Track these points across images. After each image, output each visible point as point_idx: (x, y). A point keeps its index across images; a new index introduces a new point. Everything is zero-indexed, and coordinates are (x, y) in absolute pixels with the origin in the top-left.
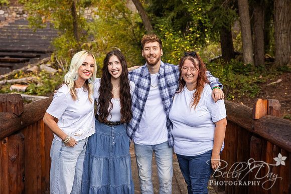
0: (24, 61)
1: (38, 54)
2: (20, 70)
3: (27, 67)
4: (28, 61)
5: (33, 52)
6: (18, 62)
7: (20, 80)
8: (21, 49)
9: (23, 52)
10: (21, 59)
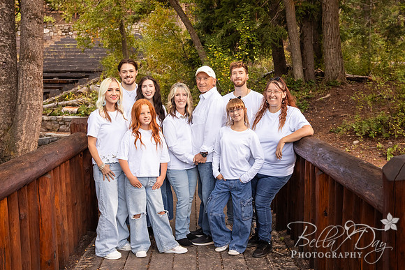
0: (74, 82)
1: (87, 74)
2: (70, 92)
3: (76, 89)
4: (77, 81)
5: (81, 72)
6: (68, 83)
7: (70, 102)
8: (69, 69)
9: (72, 72)
10: (70, 80)
